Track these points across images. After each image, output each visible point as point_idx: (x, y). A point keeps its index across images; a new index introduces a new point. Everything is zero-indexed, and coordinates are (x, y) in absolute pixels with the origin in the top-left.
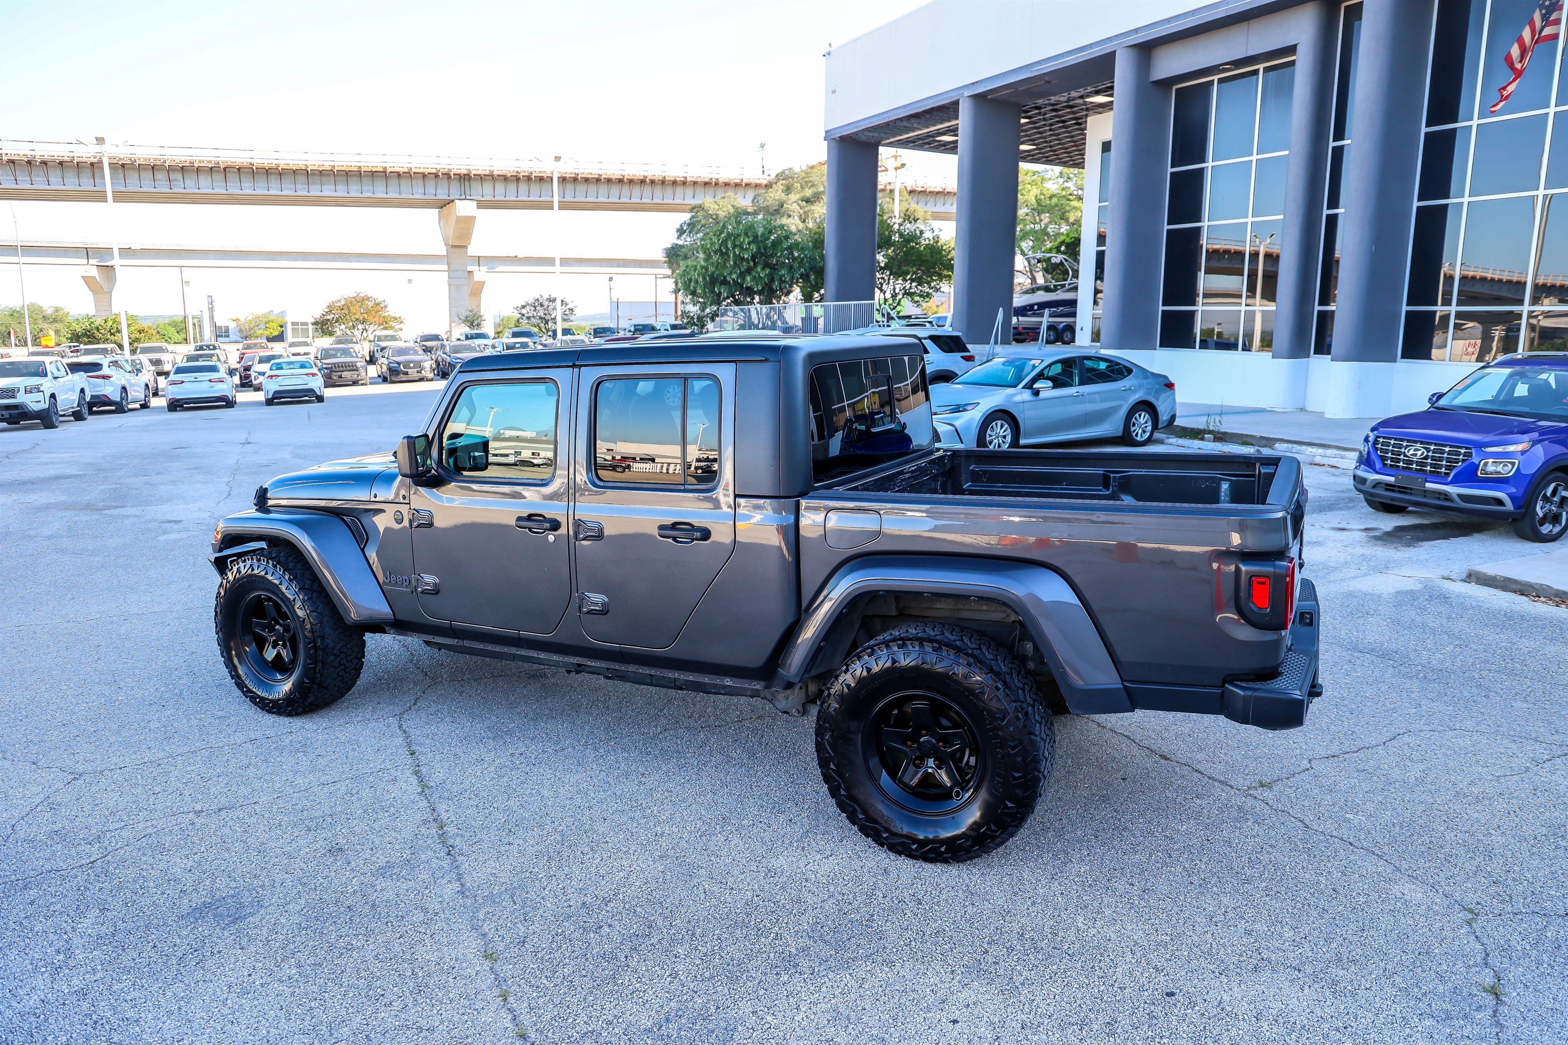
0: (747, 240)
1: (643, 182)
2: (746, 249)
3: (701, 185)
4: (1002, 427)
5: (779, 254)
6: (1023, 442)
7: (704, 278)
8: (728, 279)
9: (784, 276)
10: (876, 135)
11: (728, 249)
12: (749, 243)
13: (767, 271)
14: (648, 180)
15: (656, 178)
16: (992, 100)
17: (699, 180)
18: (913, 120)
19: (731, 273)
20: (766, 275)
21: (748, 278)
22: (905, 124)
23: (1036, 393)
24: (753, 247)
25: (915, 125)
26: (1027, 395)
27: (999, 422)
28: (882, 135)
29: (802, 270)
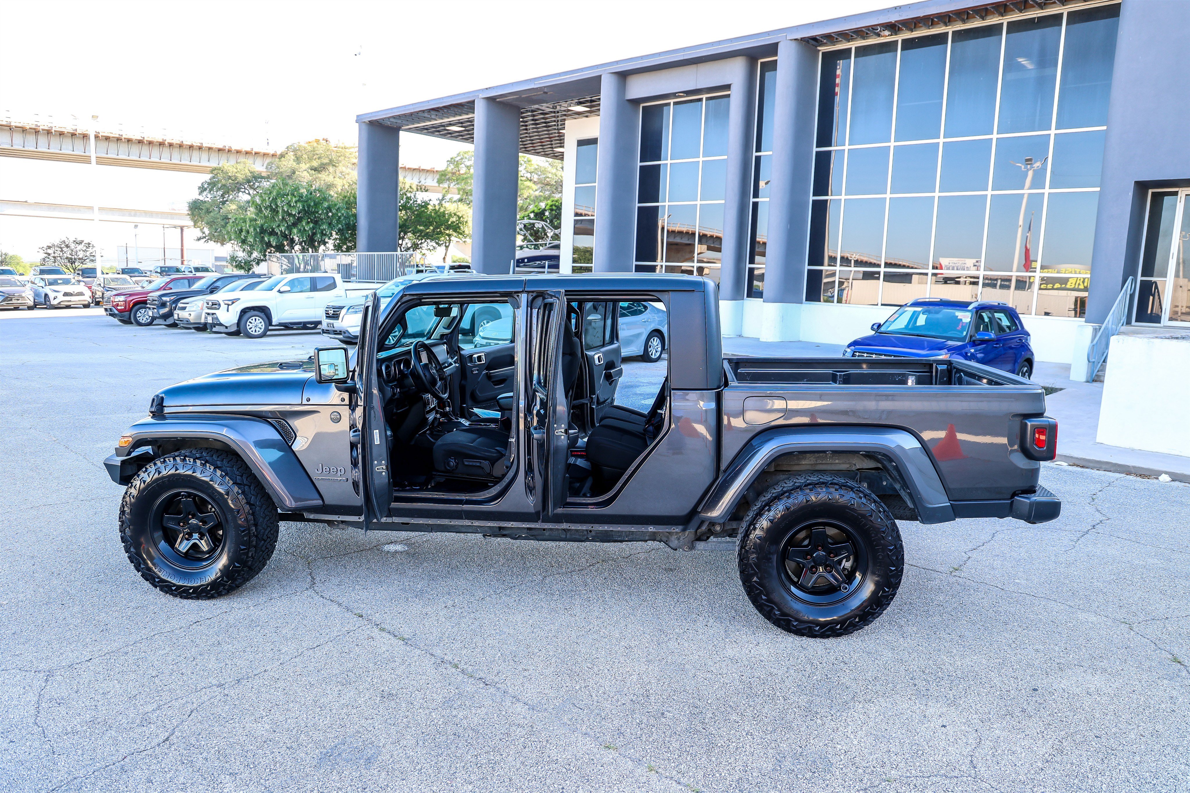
0: (294, 199)
1: (161, 144)
2: (293, 206)
3: (215, 151)
5: (320, 212)
7: (255, 229)
8: (277, 230)
9: (325, 230)
10: (399, 121)
11: (277, 206)
12: (296, 202)
13: (311, 225)
14: (166, 143)
15: (174, 142)
16: (501, 103)
18: (432, 112)
19: (279, 226)
20: (310, 228)
21: (295, 231)
22: (426, 115)
24: (300, 205)
25: (433, 117)
28: (404, 122)
29: (340, 226)
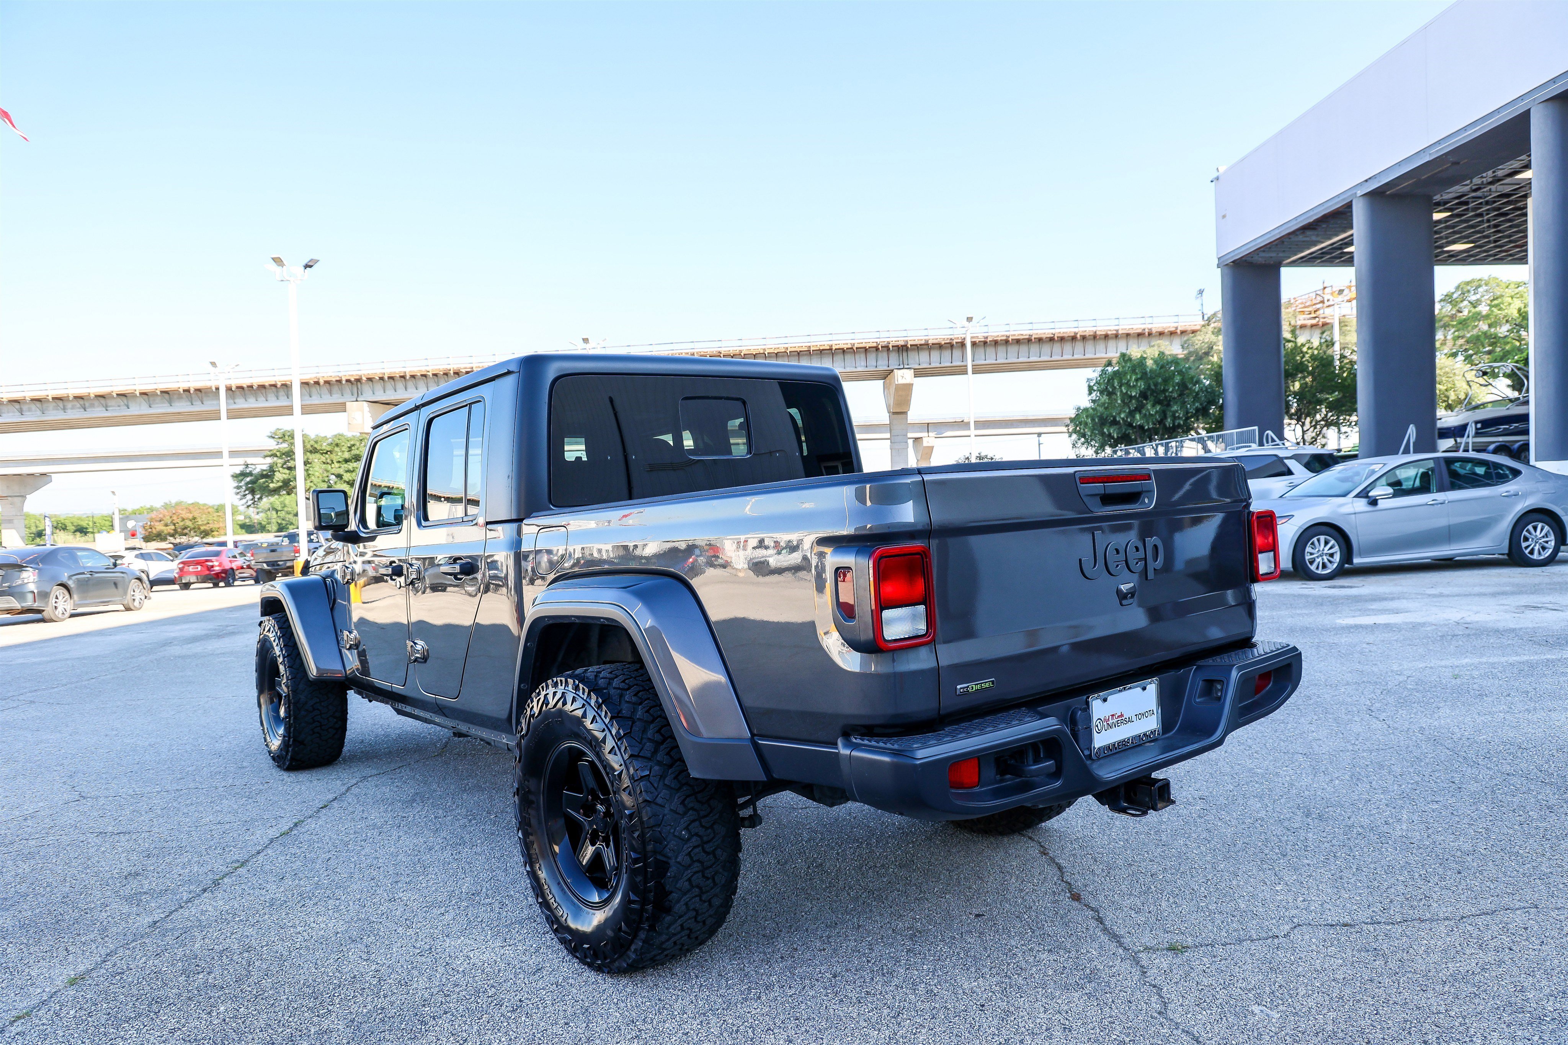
0: (1134, 377)
1: (1074, 338)
2: (1134, 386)
4: (1326, 543)
5: (1171, 389)
6: (1357, 561)
7: (1093, 420)
8: (1118, 418)
9: (1177, 411)
10: (1273, 255)
12: (1137, 380)
13: (1158, 408)
14: (1078, 336)
15: (1087, 334)
16: (1394, 196)
17: (1131, 332)
18: (1308, 233)
19: (1119, 413)
20: (1157, 412)
21: (1138, 416)
22: (1301, 238)
23: (1374, 502)
24: (1142, 385)
25: (1314, 238)
26: (1361, 505)
27: (1322, 538)
28: (1281, 255)
